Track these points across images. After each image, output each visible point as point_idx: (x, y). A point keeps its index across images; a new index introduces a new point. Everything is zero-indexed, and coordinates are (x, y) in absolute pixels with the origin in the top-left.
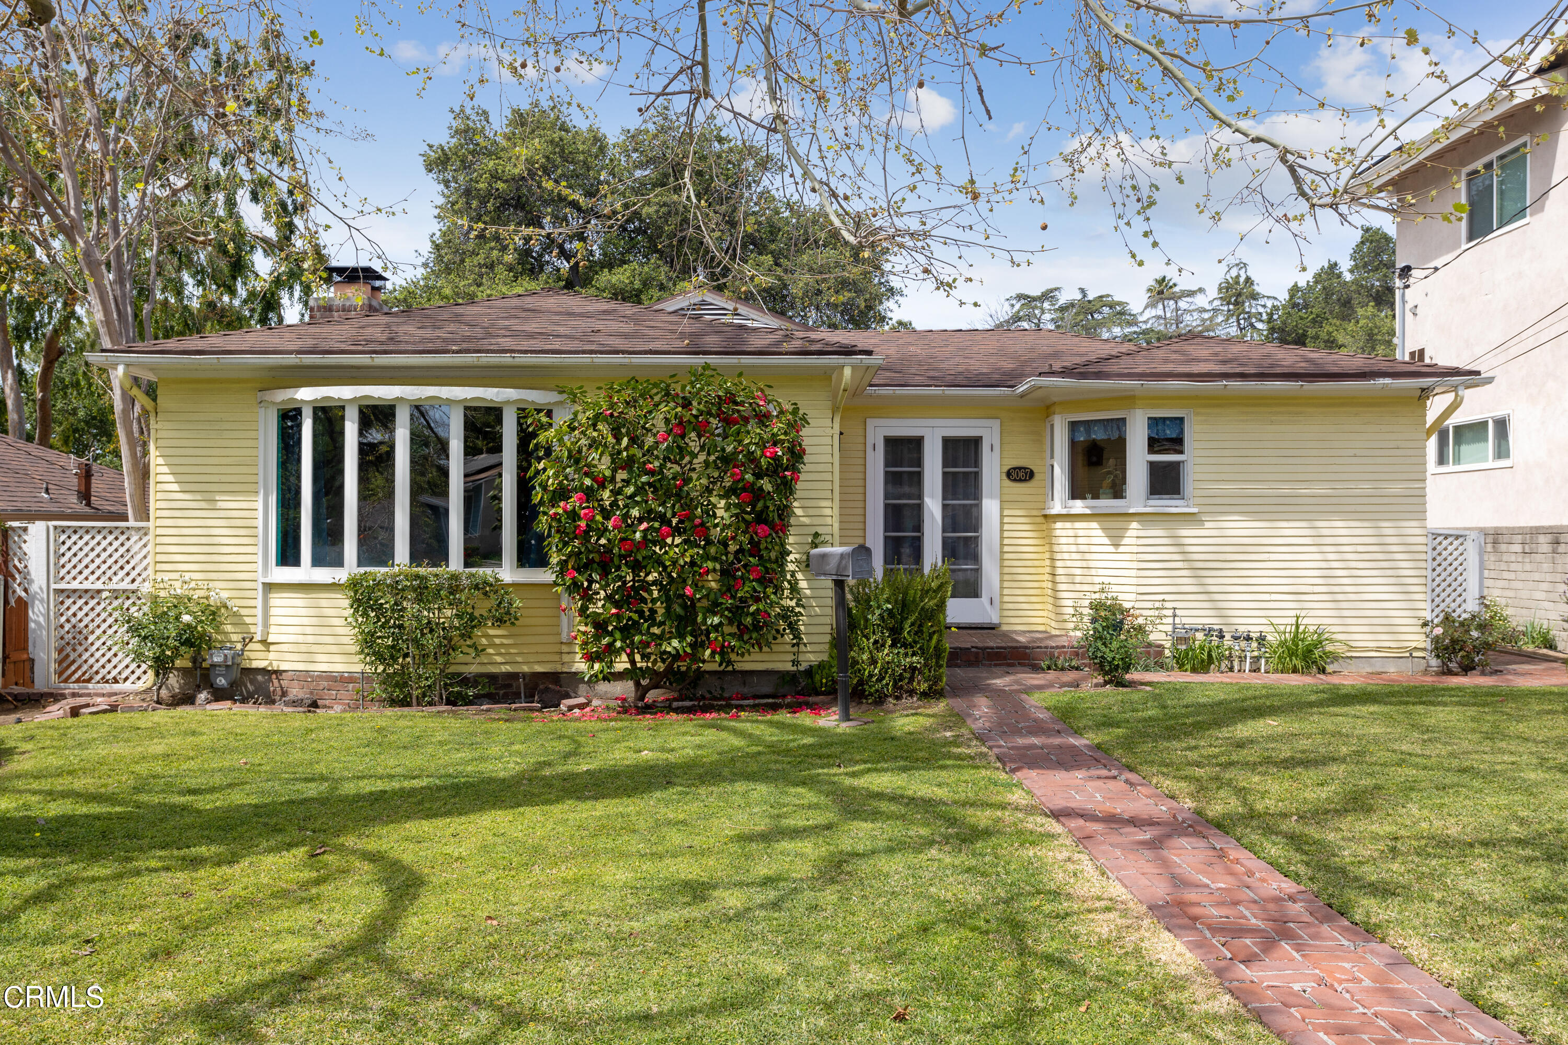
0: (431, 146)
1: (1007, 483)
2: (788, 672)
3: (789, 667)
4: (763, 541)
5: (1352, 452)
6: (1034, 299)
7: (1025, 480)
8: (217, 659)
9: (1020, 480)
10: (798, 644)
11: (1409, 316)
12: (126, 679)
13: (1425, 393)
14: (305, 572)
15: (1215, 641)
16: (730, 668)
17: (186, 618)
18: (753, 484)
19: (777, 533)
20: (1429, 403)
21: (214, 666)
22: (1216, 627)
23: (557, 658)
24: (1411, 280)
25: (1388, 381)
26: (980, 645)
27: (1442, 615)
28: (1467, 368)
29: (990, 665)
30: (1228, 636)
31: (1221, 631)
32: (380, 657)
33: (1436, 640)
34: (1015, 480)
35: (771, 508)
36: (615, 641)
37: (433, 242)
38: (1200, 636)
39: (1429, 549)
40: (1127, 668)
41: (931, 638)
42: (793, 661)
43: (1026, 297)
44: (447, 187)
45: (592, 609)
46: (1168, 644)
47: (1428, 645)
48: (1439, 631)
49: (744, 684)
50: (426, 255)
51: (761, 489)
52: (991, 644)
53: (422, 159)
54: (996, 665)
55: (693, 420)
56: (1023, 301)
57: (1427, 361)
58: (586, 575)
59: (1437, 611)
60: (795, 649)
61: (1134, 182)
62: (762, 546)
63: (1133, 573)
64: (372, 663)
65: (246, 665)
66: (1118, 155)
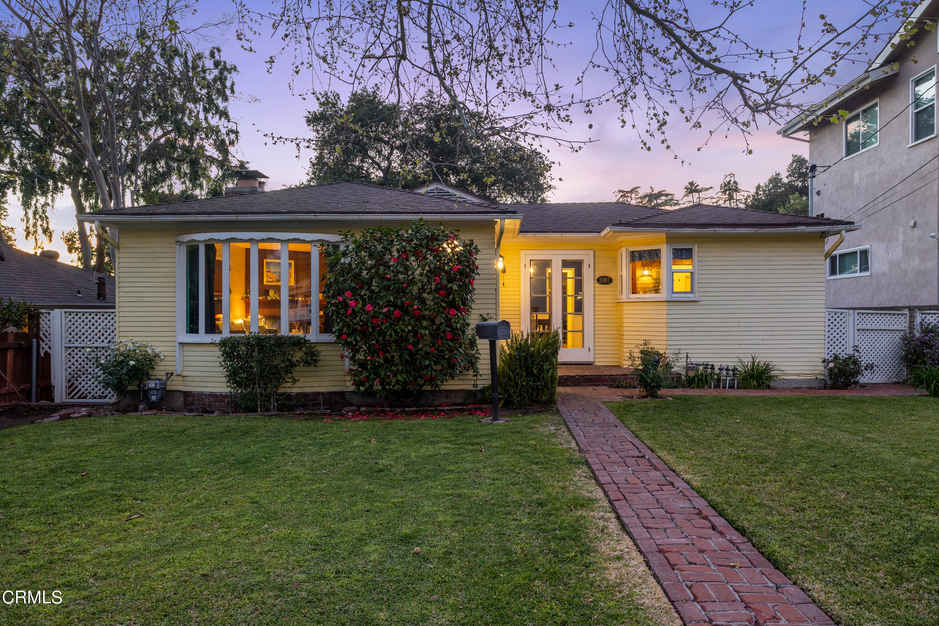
0: (309, 112)
1: (597, 285)
2: (472, 390)
3: (471, 388)
4: (453, 318)
5: (783, 267)
6: (627, 192)
7: (607, 284)
8: (152, 385)
9: (605, 284)
10: (476, 375)
11: (815, 196)
12: (106, 396)
13: (823, 235)
14: (202, 337)
15: (709, 371)
16: (437, 389)
17: (132, 363)
18: (446, 286)
19: (461, 313)
20: (826, 240)
21: (151, 389)
22: (710, 363)
23: (343, 383)
24: (816, 173)
25: (804, 228)
26: (581, 374)
27: (833, 356)
28: (847, 220)
29: (586, 386)
30: (716, 368)
31: (713, 366)
32: (240, 385)
33: (831, 370)
34: (602, 283)
35: (457, 299)
36: (370, 374)
37: (311, 162)
38: (701, 368)
39: (827, 320)
40: (659, 387)
41: (548, 372)
42: (474, 385)
43: (622, 191)
44: (318, 134)
45: (358, 356)
46: (683, 373)
47: (826, 373)
48: (831, 365)
49: (447, 397)
50: (308, 169)
51: (451, 288)
52: (587, 374)
53: (305, 119)
54: (589, 385)
55: (412, 250)
56: (621, 194)
57: (825, 217)
58: (353, 338)
59: (831, 354)
60: (475, 378)
61: (655, 112)
62: (452, 321)
63: (665, 334)
64: (234, 388)
65: (168, 388)
66: (646, 96)
